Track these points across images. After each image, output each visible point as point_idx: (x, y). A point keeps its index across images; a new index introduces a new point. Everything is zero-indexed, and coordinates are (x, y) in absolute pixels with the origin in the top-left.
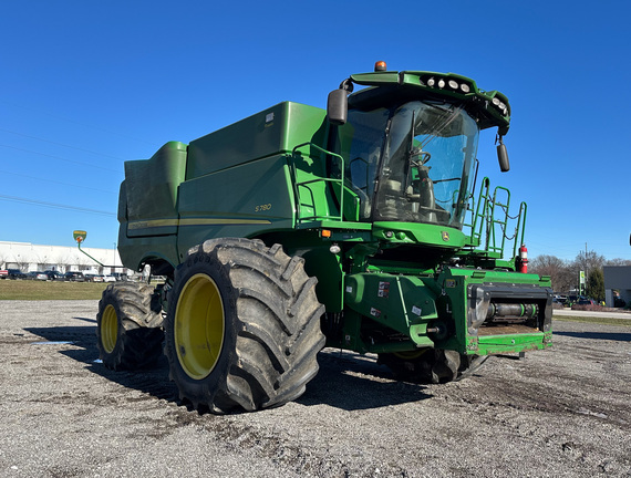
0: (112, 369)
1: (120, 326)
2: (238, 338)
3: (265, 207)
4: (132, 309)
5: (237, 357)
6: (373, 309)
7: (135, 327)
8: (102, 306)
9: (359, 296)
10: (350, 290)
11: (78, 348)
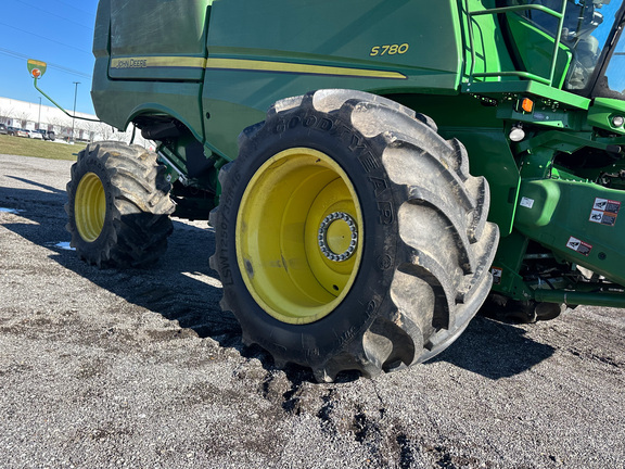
0: (94, 264)
1: (111, 206)
2: (398, 273)
3: (394, 49)
4: (131, 184)
5: (394, 309)
6: (572, 240)
7: (134, 210)
8: (78, 173)
9: (547, 215)
10: (528, 203)
11: (28, 221)
